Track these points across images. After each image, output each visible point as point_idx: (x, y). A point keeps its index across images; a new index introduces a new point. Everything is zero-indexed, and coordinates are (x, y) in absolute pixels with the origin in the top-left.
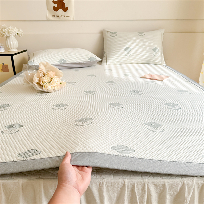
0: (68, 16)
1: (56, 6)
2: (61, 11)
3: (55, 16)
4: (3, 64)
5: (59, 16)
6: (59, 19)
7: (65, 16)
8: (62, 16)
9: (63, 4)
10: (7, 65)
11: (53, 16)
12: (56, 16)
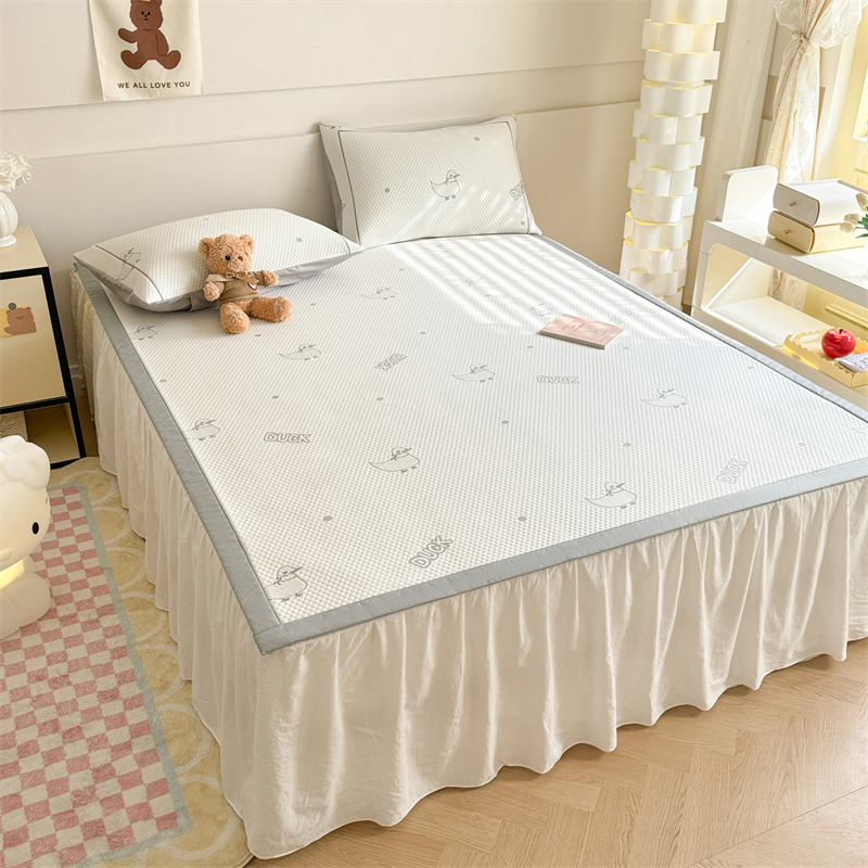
0: (182, 84)
1: (133, 48)
2: (153, 66)
3: (131, 85)
4: (12, 306)
5: (148, 85)
6: (147, 98)
7: (172, 85)
8: (158, 85)
9: (161, 39)
10: (28, 309)
11: (121, 86)
12: (135, 85)
